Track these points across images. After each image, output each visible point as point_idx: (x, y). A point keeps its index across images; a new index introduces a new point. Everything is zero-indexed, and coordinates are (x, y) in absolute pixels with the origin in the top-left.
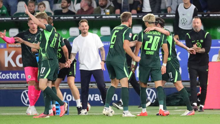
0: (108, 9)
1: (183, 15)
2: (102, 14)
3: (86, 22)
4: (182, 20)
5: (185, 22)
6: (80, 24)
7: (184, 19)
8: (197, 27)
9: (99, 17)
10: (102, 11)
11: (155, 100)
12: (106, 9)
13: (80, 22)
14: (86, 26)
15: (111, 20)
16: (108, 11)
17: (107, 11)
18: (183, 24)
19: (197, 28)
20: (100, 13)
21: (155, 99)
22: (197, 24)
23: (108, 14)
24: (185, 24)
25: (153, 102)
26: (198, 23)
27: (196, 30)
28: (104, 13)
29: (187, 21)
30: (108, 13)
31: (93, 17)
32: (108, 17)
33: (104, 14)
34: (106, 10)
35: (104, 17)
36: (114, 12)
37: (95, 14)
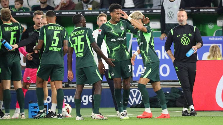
0: (90, 4)
1: (169, 8)
2: (84, 10)
3: (106, 17)
4: (169, 14)
5: (171, 16)
6: (98, 18)
7: (170, 13)
8: (182, 20)
9: (80, 13)
10: (84, 6)
11: (141, 102)
12: (88, 4)
13: (98, 16)
14: (105, 21)
16: (90, 6)
17: (89, 6)
18: (169, 18)
19: (182, 22)
20: (83, 9)
21: (142, 100)
22: (182, 18)
23: (91, 9)
24: (172, 18)
25: (139, 104)
26: (183, 16)
27: (182, 24)
29: (173, 14)
30: (90, 8)
31: (74, 13)
32: (90, 13)
33: (87, 9)
34: (88, 5)
35: (86, 13)
36: (97, 7)
37: (77, 9)
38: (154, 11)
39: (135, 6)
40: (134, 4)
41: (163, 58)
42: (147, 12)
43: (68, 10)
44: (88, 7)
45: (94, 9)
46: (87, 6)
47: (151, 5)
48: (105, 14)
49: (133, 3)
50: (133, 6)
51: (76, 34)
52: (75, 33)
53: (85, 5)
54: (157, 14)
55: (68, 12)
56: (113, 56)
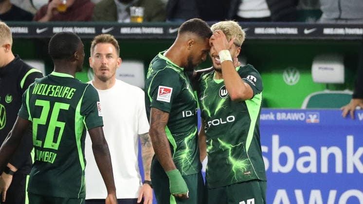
0: (138, 5)
2: (120, 21)
3: (114, 44)
6: (94, 47)
10: (120, 11)
12: (133, 5)
15: (148, 39)
16: (138, 12)
17: (135, 11)
20: (116, 18)
23: (140, 20)
28: (125, 18)
30: (138, 17)
31: (90, 30)
33: (128, 21)
34: (133, 8)
35: (124, 31)
36: (158, 14)
37: (99, 19)
38: (327, 31)
39: (273, 13)
40: (270, 7)
41: (350, 170)
42: (306, 32)
43: (71, 20)
44: (132, 15)
45: (149, 20)
46: (128, 10)
47: (318, 14)
48: (112, 37)
49: (265, 6)
50: (266, 13)
51: (51, 92)
52: (49, 90)
53: (122, 7)
54: (334, 38)
55: (73, 26)
56: (186, 161)
